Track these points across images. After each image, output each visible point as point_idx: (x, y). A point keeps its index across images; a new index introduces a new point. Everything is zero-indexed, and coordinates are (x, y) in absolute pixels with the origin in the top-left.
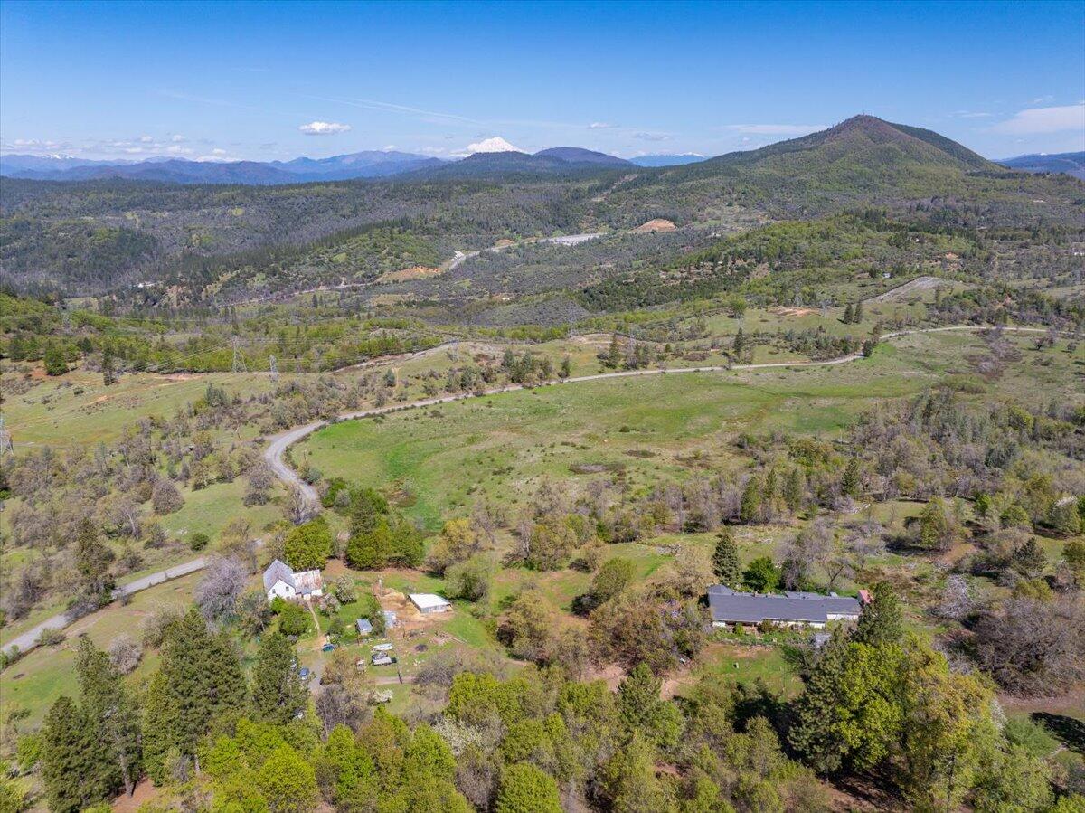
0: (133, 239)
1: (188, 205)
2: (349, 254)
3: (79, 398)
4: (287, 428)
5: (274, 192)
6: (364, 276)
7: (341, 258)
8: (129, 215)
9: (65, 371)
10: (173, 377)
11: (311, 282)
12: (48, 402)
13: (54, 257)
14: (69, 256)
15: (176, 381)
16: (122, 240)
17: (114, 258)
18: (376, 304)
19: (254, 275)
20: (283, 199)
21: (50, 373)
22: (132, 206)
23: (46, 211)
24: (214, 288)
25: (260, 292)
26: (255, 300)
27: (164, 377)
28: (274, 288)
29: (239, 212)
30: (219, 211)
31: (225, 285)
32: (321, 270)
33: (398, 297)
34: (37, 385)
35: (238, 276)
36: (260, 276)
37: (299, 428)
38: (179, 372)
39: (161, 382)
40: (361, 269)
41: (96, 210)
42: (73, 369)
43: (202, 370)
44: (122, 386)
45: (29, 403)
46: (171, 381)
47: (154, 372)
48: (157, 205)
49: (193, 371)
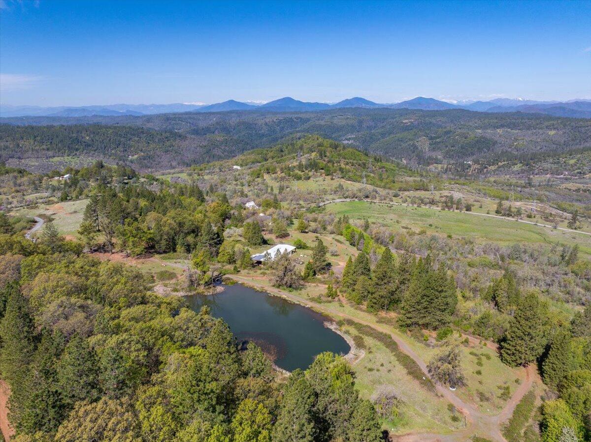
0: (484, 142)
1: (529, 128)
2: (578, 160)
3: (323, 182)
4: (346, 198)
5: (581, 123)
6: (578, 173)
7: (572, 162)
8: (498, 130)
9: (329, 175)
10: (347, 181)
11: (545, 171)
12: (317, 181)
13: (446, 147)
14: (452, 147)
16: (477, 142)
17: (470, 149)
18: (564, 187)
19: (517, 164)
20: (584, 127)
21: (325, 175)
22: (502, 126)
23: (460, 127)
24: (493, 168)
25: (513, 172)
26: (508, 176)
28: (523, 171)
29: (552, 133)
30: (541, 131)
31: (499, 167)
32: (556, 166)
33: (581, 186)
34: (320, 177)
35: (508, 163)
36: (519, 165)
38: (350, 180)
39: (343, 182)
40: (579, 169)
41: (484, 127)
45: (314, 181)
47: (345, 179)
48: (514, 126)
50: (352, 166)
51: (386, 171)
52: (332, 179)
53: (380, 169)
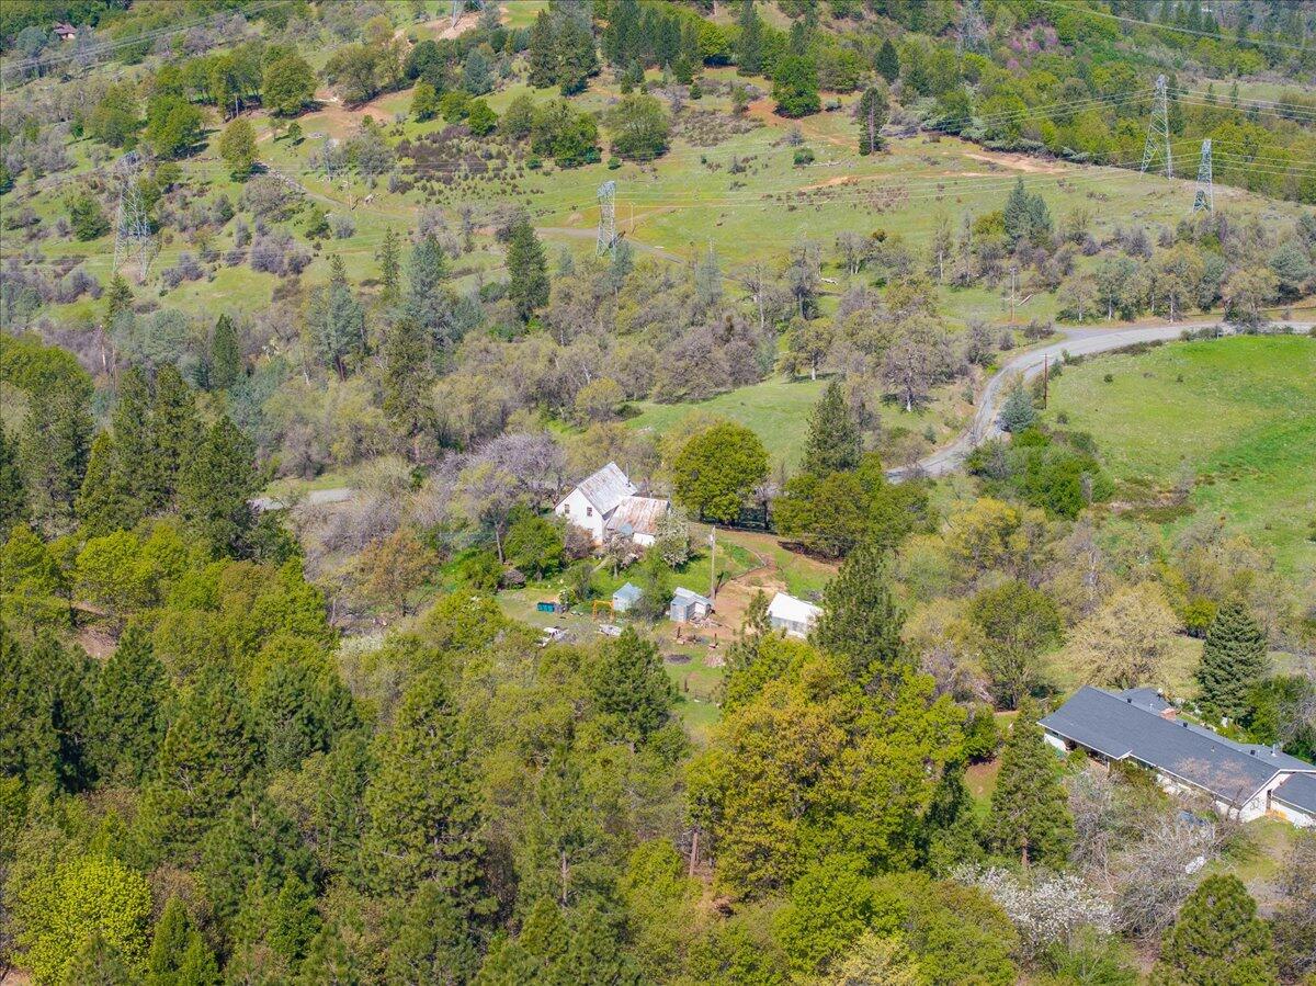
3: (799, 172)
4: (1127, 316)
9: (810, 110)
10: (1005, 161)
12: (743, 170)
15: (1004, 170)
21: (781, 111)
27: (989, 157)
34: (748, 131)
37: (1159, 325)
38: (1025, 150)
39: (972, 165)
42: (830, 109)
43: (1083, 155)
44: (891, 161)
45: (710, 166)
46: (993, 167)
47: (977, 142)
49: (1058, 155)
50: (838, 16)
51: (1065, 41)
52: (871, 146)
53: (1020, 27)
